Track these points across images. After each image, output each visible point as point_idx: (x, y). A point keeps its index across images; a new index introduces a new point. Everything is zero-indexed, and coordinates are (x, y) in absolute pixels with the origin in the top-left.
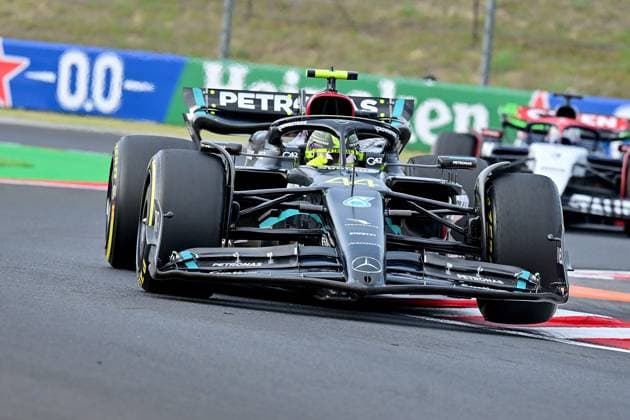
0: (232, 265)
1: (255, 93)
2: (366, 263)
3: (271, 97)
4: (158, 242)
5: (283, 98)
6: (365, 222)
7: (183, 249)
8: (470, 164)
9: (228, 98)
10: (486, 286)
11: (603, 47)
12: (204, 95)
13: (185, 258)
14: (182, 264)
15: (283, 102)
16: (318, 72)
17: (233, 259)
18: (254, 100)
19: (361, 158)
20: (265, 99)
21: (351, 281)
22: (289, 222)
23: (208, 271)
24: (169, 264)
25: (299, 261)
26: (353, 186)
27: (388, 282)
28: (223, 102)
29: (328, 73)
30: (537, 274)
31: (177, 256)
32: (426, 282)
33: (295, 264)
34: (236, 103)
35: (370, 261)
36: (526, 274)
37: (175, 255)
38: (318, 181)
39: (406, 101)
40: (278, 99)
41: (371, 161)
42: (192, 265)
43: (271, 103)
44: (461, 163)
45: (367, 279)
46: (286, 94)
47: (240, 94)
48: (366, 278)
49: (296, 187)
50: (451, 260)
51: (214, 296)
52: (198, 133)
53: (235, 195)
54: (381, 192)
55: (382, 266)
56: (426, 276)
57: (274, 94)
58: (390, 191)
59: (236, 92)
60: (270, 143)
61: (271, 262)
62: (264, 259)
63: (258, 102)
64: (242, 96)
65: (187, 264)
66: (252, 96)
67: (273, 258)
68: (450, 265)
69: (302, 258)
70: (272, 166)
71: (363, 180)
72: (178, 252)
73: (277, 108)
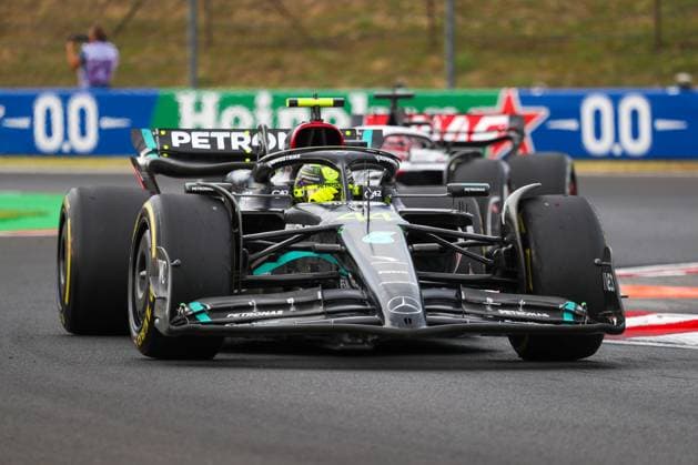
0: (250, 315)
1: (210, 131)
2: (403, 304)
3: (227, 135)
4: (168, 295)
5: (241, 135)
6: (392, 259)
7: (192, 301)
8: (483, 190)
9: (181, 138)
10: (531, 320)
11: (560, 39)
12: (154, 137)
13: (195, 310)
14: (193, 316)
15: (241, 139)
16: (301, 101)
17: (249, 308)
18: (209, 138)
19: (356, 192)
20: (220, 137)
21: (388, 324)
22: (292, 266)
23: (224, 323)
24: (178, 317)
25: (325, 306)
26: (369, 220)
27: (430, 323)
28: (176, 143)
29: (312, 101)
30: (583, 304)
31: (186, 309)
32: (469, 320)
33: (321, 309)
34: (190, 143)
35: (407, 301)
36: (571, 305)
37: (183, 307)
38: (328, 219)
39: (374, 131)
40: (235, 136)
41: (369, 194)
42: (205, 318)
43: (228, 141)
44: (472, 189)
45: (408, 321)
46: (243, 131)
47: (193, 133)
48: (405, 320)
49: (299, 227)
50: (490, 295)
51: (219, 356)
52: (153, 178)
53: (245, 240)
54: (400, 226)
55: (420, 305)
56: (466, 313)
57: (230, 131)
58: (408, 223)
59: (189, 131)
60: (256, 181)
61: (292, 309)
62: (285, 306)
63: (213, 141)
64: (195, 135)
65: (198, 317)
66: (207, 134)
67: (295, 304)
68: (490, 300)
69: (327, 302)
70: (260, 207)
71: (378, 214)
72: (187, 303)
73: (235, 146)
